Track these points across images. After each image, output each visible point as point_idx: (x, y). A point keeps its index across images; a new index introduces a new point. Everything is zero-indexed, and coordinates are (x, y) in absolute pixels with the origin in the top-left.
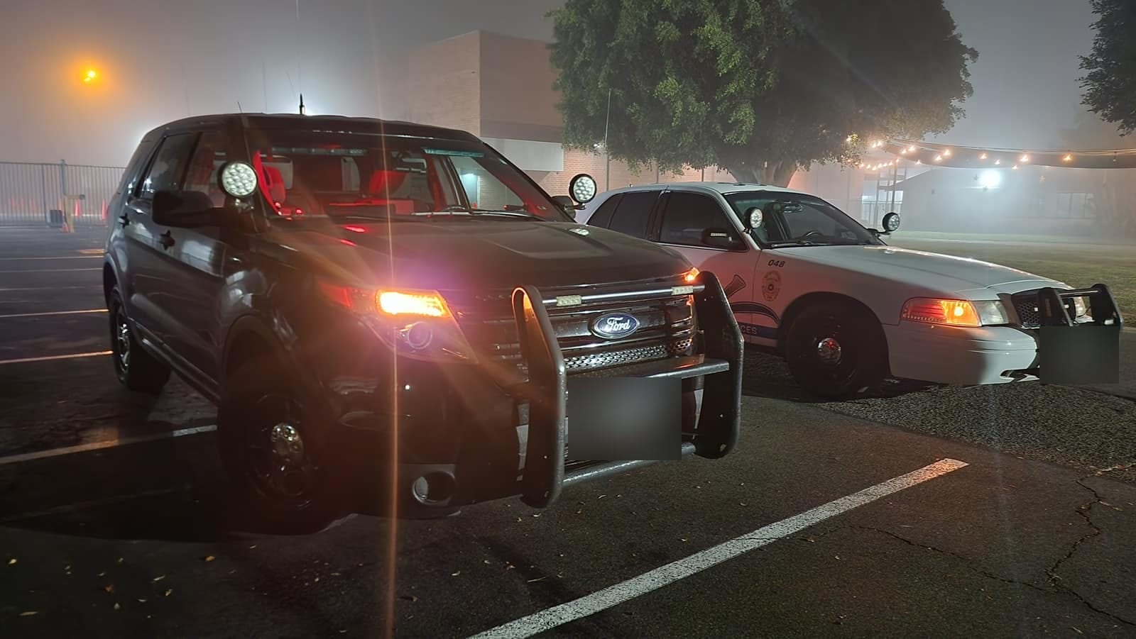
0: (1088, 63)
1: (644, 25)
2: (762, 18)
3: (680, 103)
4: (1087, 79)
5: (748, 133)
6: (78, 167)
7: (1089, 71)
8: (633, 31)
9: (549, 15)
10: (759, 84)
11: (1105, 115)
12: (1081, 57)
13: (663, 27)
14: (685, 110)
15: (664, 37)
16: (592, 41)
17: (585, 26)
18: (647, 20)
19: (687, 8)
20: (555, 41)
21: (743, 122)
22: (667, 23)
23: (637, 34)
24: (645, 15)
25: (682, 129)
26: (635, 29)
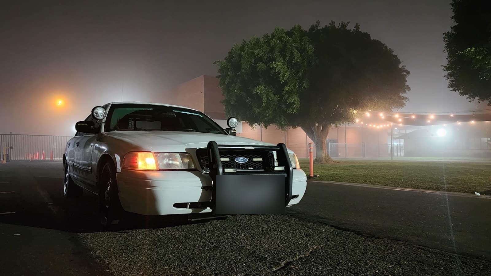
0: (447, 68)
1: (253, 65)
2: (300, 58)
3: (265, 96)
4: (448, 76)
5: (298, 109)
6: (33, 136)
7: (448, 72)
8: (248, 67)
9: (215, 63)
10: (300, 87)
11: (460, 93)
12: (443, 66)
13: (259, 64)
14: (268, 99)
15: (260, 69)
16: (233, 73)
17: (229, 67)
18: (254, 63)
19: (270, 56)
20: (219, 74)
21: (294, 103)
22: (261, 63)
23: (249, 69)
24: (253, 60)
25: (267, 108)
26: (249, 67)
